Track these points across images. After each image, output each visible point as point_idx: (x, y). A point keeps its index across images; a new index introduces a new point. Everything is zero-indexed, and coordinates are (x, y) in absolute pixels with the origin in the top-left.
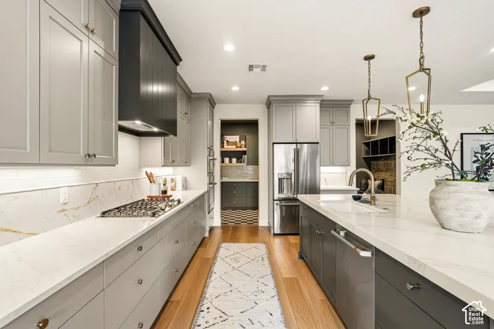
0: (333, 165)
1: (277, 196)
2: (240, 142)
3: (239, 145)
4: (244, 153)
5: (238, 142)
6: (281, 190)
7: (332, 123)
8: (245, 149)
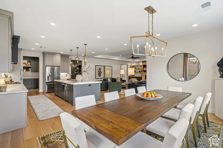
0: (64, 72)
1: (47, 81)
2: (28, 63)
3: (27, 64)
4: (30, 67)
5: (26, 63)
6: (48, 80)
7: (64, 61)
8: (30, 66)
